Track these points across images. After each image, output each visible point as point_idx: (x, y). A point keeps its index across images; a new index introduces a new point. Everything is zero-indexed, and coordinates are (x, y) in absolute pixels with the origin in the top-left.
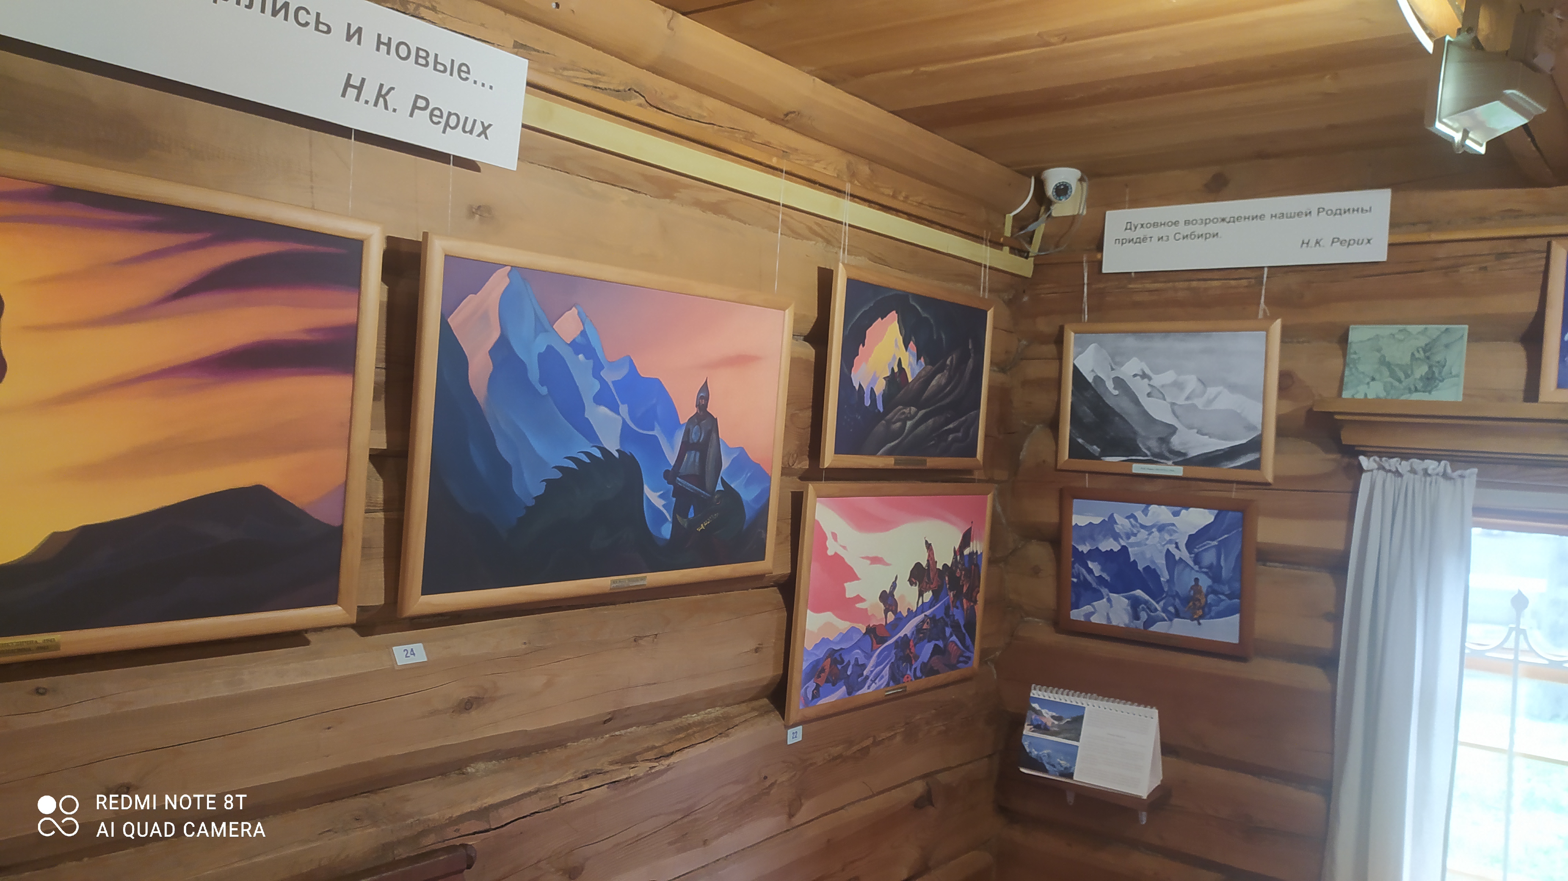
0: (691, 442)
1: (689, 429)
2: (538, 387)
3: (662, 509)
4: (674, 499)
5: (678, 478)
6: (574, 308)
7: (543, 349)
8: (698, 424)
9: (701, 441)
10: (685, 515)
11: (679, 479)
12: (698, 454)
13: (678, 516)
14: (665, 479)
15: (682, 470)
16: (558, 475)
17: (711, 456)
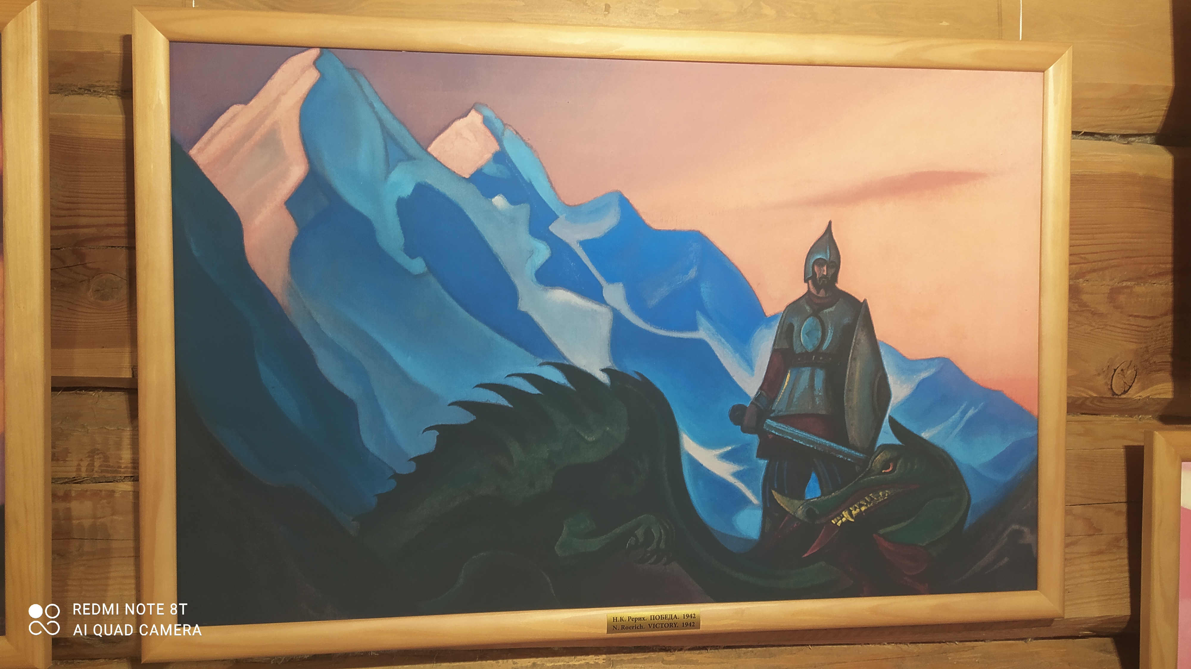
0: (798, 350)
1: (791, 326)
2: (403, 259)
3: (731, 479)
4: (763, 463)
5: (769, 421)
6: (473, 113)
7: (407, 190)
8: (816, 314)
9: (825, 346)
10: (798, 493)
11: (774, 424)
12: (820, 376)
13: (776, 495)
14: (736, 424)
15: (780, 404)
16: (464, 417)
17: (857, 376)
